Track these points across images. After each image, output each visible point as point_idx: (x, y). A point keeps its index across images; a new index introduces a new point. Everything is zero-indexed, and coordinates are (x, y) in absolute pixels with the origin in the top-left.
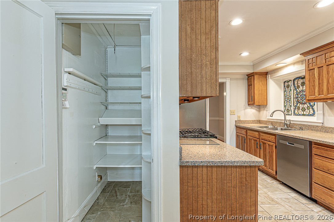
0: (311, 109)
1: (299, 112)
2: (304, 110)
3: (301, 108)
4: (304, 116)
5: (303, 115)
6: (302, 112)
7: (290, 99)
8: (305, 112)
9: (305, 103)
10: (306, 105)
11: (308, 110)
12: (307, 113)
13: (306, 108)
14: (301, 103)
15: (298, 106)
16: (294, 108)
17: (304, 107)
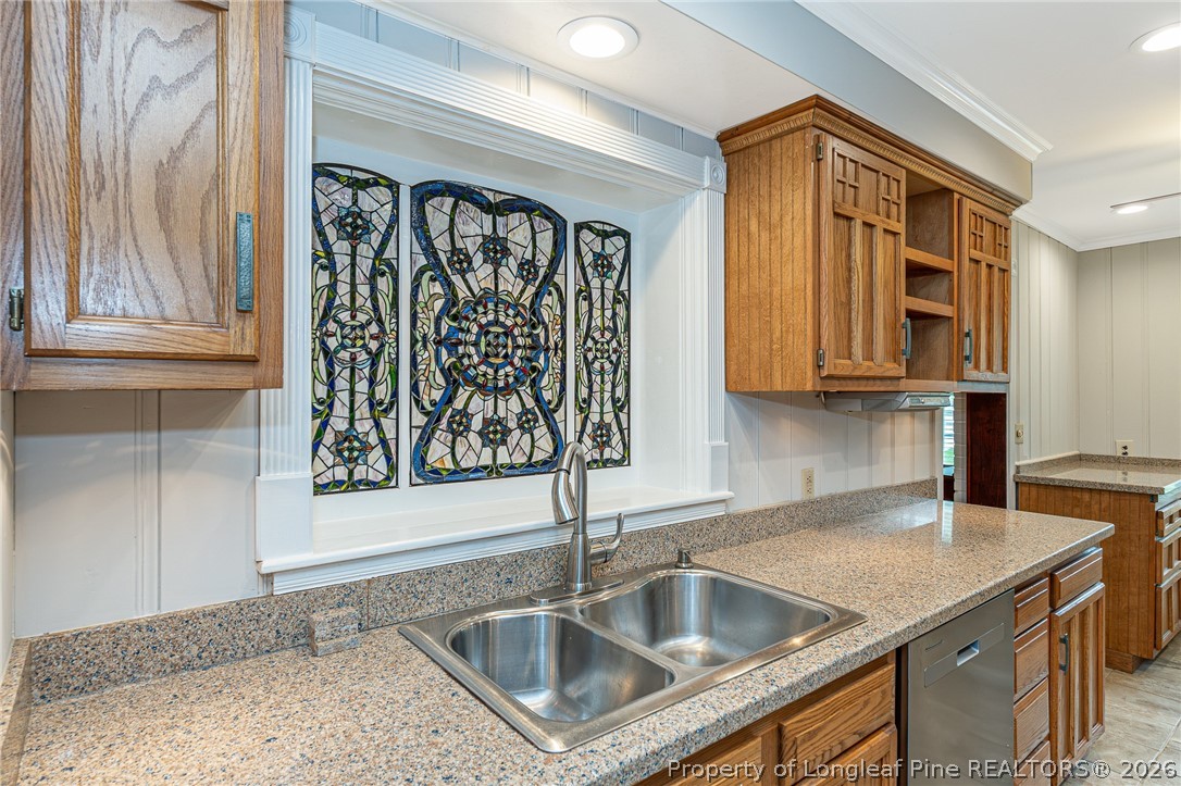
0: (541, 431)
1: (460, 450)
2: (494, 433)
3: (477, 424)
4: (499, 475)
5: (489, 476)
6: (487, 452)
7: (374, 345)
8: (502, 450)
9: (508, 390)
10: (514, 404)
11: (527, 437)
12: (520, 459)
13: (512, 424)
14: (482, 388)
15: (459, 404)
16: (420, 420)
17: (501, 413)
